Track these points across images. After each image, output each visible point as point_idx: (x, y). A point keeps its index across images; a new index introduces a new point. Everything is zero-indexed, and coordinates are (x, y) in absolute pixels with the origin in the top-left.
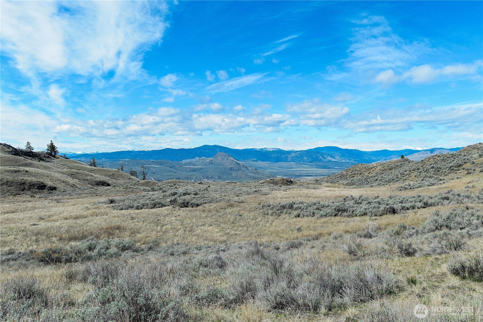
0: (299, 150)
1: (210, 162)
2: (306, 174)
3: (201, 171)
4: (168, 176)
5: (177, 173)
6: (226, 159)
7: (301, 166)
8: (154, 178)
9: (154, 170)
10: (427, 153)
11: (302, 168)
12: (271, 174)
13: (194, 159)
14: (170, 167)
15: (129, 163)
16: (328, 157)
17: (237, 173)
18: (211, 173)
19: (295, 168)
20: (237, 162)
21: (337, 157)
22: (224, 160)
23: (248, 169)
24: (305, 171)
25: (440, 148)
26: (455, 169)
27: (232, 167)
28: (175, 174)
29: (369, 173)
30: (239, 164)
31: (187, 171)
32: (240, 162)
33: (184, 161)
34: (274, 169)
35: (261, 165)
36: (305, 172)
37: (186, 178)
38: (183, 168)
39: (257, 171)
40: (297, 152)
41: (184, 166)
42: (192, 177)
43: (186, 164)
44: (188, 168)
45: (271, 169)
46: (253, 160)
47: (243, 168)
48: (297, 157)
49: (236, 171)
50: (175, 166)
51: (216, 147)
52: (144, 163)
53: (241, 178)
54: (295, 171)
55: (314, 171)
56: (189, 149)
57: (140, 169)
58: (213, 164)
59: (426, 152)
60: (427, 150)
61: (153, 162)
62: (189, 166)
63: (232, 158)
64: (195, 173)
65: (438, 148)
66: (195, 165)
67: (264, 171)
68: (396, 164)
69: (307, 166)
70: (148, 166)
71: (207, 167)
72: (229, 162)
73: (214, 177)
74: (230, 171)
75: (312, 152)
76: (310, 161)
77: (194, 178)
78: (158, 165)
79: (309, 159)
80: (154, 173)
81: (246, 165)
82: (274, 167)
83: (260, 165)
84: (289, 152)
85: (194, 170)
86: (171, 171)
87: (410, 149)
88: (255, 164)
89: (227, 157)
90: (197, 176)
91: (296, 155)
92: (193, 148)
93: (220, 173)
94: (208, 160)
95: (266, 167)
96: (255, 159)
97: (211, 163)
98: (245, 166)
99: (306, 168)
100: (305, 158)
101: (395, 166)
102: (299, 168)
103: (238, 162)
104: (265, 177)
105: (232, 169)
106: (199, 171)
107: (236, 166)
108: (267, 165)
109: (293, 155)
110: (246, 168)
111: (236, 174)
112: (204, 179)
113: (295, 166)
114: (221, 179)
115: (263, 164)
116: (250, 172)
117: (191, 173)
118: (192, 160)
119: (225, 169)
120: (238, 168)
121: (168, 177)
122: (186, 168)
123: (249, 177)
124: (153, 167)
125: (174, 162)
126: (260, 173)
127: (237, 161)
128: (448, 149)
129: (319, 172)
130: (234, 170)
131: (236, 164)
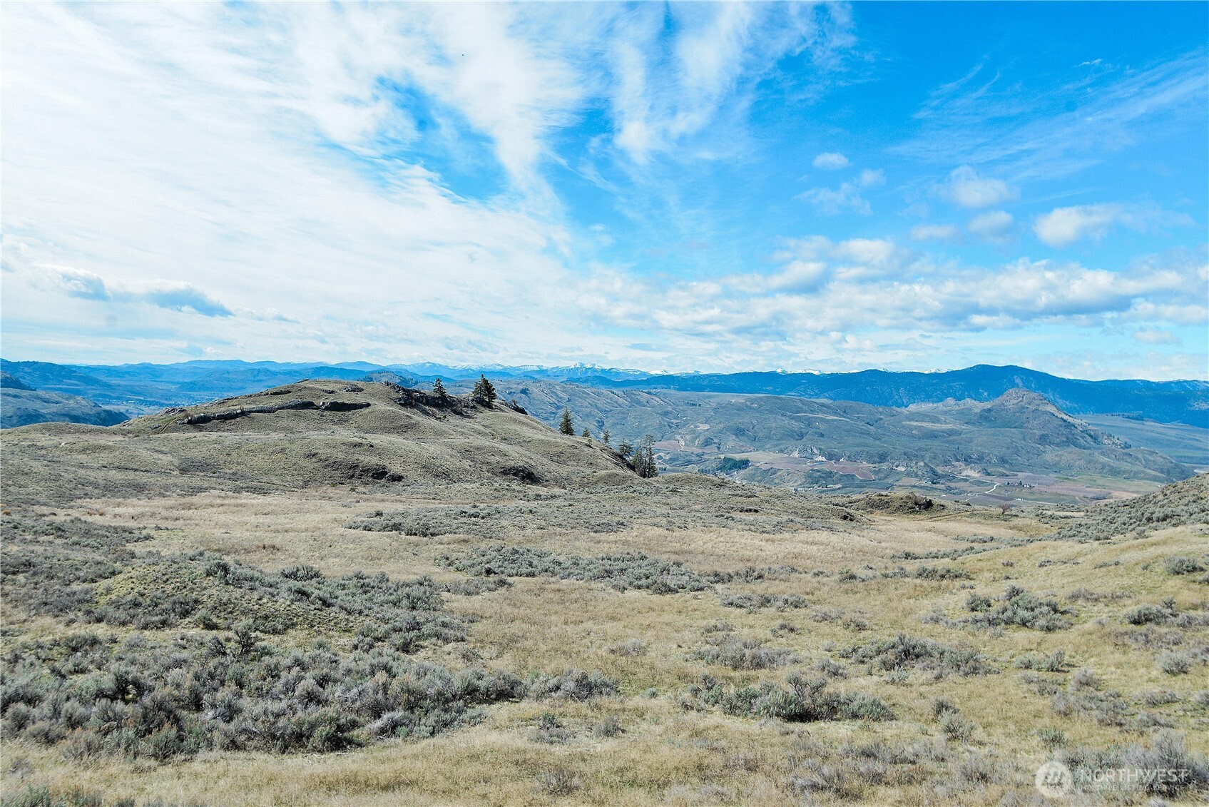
1: (981, 416)
3: (951, 438)
4: (858, 445)
5: (883, 440)
6: (1031, 410)
8: (820, 449)
9: (823, 427)
12: (1176, 465)
13: (940, 404)
14: (868, 423)
15: (761, 406)
17: (1060, 453)
18: (981, 445)
20: (1065, 421)
22: (1024, 412)
23: (1098, 443)
27: (1045, 433)
28: (878, 442)
30: (1069, 425)
31: (913, 436)
32: (1077, 422)
33: (912, 407)
34: (1199, 449)
35: (1152, 432)
37: (905, 454)
38: (903, 427)
39: (1127, 451)
41: (904, 423)
42: (923, 453)
43: (912, 416)
44: (916, 428)
45: (1185, 447)
46: (1128, 417)
47: (1083, 437)
49: (1057, 445)
50: (881, 419)
51: (1012, 370)
52: (801, 408)
53: (1070, 467)
56: (936, 374)
57: (786, 422)
58: (991, 421)
61: (823, 405)
62: (919, 424)
63: (1051, 408)
64: (936, 443)
66: (935, 420)
67: (1151, 453)
70: (810, 415)
71: (970, 427)
73: (988, 458)
74: (1039, 446)
77: (928, 456)
78: (835, 413)
80: (822, 435)
81: (1093, 431)
83: (1151, 434)
85: (933, 435)
86: (869, 434)
88: (1133, 429)
89: (1038, 402)
90: (937, 451)
93: (1008, 448)
94: (980, 407)
95: (1168, 440)
96: (1136, 413)
97: (984, 417)
98: (1092, 433)
103: (1070, 420)
104: (1153, 473)
105: (1046, 441)
106: (945, 437)
107: (1060, 433)
108: (1173, 433)
110: (1095, 438)
111: (1056, 456)
112: (958, 461)
114: (1007, 466)
115: (1162, 431)
116: (1103, 454)
117: (922, 444)
118: (935, 405)
119: (1024, 438)
120: (1067, 438)
121: (856, 449)
122: (911, 428)
123: (1099, 466)
124: (823, 420)
125: (881, 409)
126: (1137, 459)
127: (1065, 417)
130: (1053, 444)
131: (1061, 426)
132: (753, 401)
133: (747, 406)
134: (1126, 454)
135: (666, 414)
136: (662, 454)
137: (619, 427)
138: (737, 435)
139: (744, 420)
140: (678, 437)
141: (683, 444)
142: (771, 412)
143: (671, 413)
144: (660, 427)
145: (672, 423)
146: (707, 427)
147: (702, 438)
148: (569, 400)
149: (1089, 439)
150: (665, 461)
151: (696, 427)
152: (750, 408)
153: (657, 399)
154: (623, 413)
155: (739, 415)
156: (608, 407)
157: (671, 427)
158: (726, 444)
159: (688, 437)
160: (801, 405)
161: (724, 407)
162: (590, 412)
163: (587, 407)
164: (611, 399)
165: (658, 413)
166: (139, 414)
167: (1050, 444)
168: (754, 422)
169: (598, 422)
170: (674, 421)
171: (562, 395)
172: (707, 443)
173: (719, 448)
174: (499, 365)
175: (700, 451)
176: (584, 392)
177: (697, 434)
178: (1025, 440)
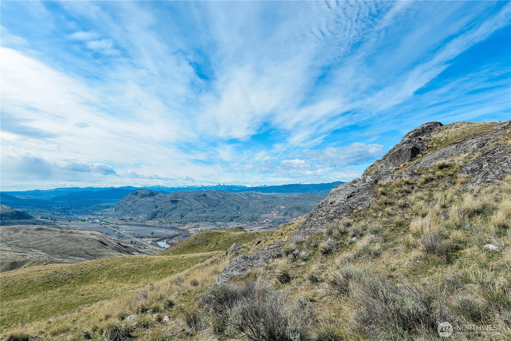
132: (300, 195)
133: (298, 198)
135: (265, 202)
136: (268, 220)
137: (246, 209)
138: (297, 210)
139: (299, 203)
140: (272, 212)
141: (275, 215)
142: (309, 200)
143: (267, 202)
144: (264, 208)
145: (269, 206)
146: (284, 207)
147: (283, 212)
148: (223, 198)
150: (269, 222)
151: (279, 207)
152: (300, 198)
153: (260, 196)
154: (247, 203)
155: (296, 202)
156: (240, 201)
157: (269, 208)
158: (294, 214)
159: (277, 212)
160: (321, 196)
161: (288, 199)
162: (233, 203)
163: (231, 201)
164: (241, 197)
165: (262, 202)
166: (33, 212)
168: (304, 204)
169: (237, 207)
170: (269, 205)
171: (220, 196)
172: (286, 214)
173: (291, 216)
174: (186, 186)
175: (283, 217)
176: (229, 195)
177: (281, 210)
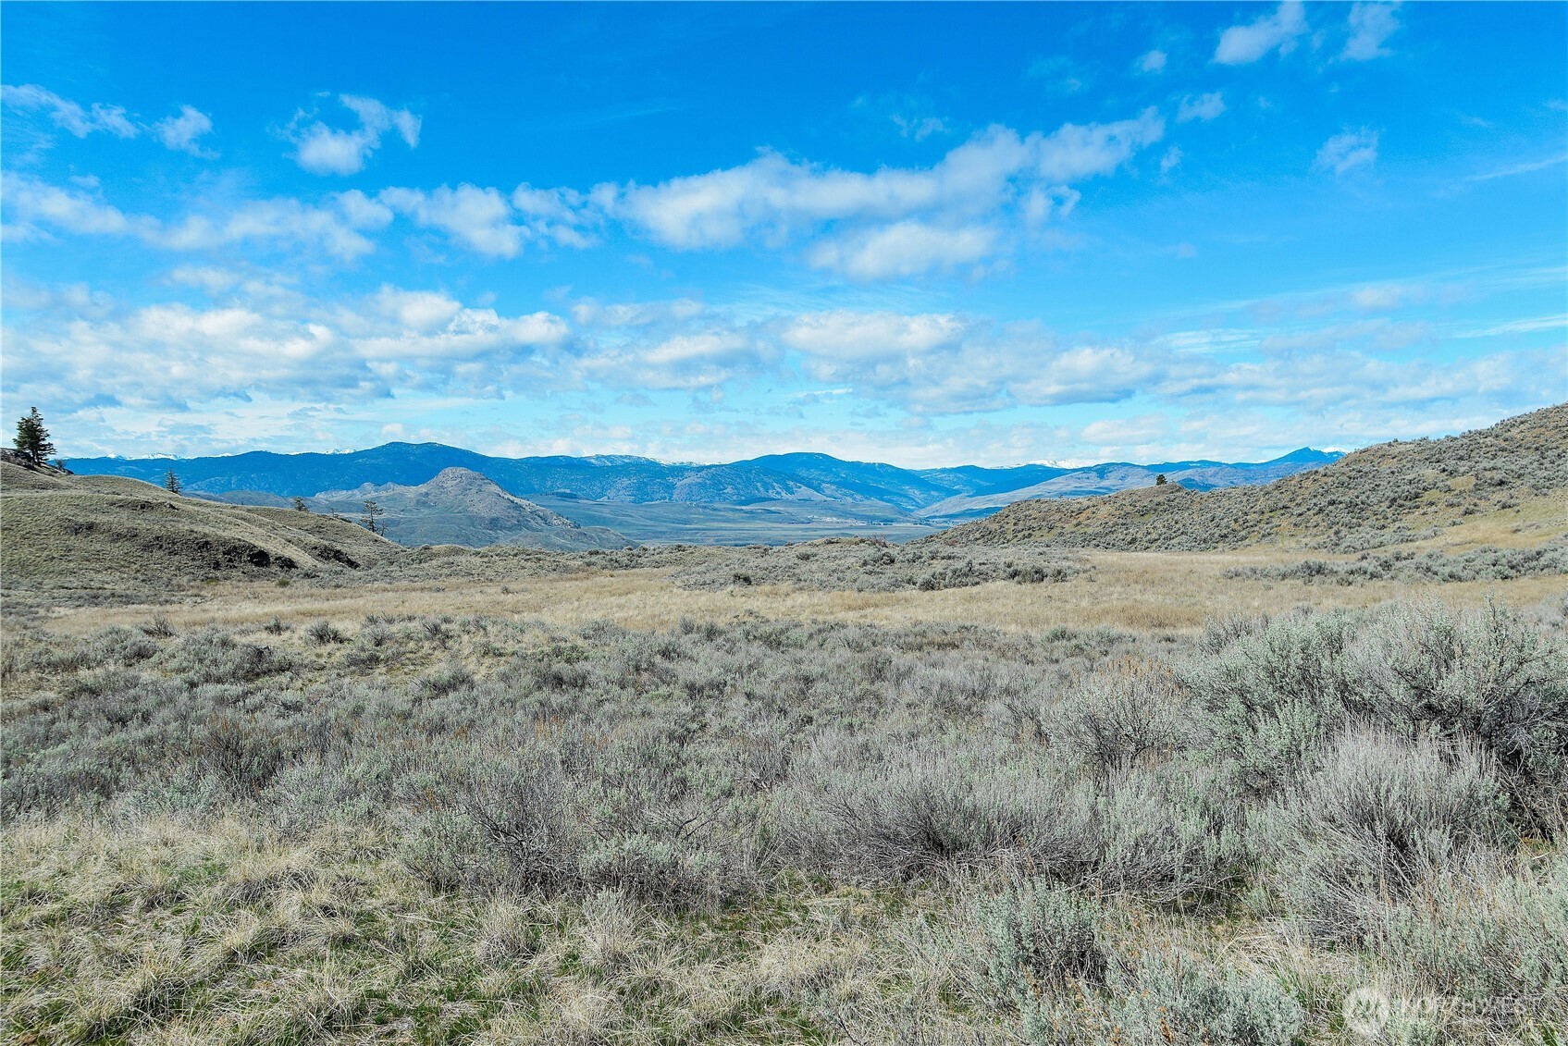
0: (707, 464)
1: (417, 501)
2: (739, 539)
6: (474, 491)
7: (720, 516)
10: (1088, 478)
11: (720, 521)
13: (356, 491)
16: (800, 487)
17: (515, 537)
18: (424, 536)
19: (699, 521)
20: (512, 502)
21: (827, 488)
22: (467, 494)
23: (549, 524)
24: (731, 529)
25: (1124, 465)
26: (1408, 503)
27: (495, 515)
29: (1078, 525)
30: (518, 507)
32: (524, 502)
33: (321, 497)
34: (635, 524)
35: (588, 509)
36: (732, 534)
39: (579, 530)
40: (701, 469)
45: (622, 523)
46: (562, 496)
47: (534, 519)
48: (703, 485)
49: (510, 529)
51: (431, 449)
54: (699, 529)
55: (763, 529)
56: (334, 456)
58: (430, 507)
59: (1086, 475)
60: (1090, 469)
63: (495, 488)
65: (1117, 464)
67: (603, 531)
68: (1156, 500)
69: (737, 515)
71: (408, 515)
72: (488, 500)
74: (491, 532)
75: (750, 471)
76: (743, 498)
79: (742, 492)
81: (542, 511)
82: (630, 516)
83: (587, 512)
84: (679, 470)
87: (1040, 466)
88: (572, 508)
89: (479, 482)
91: (700, 480)
92: (347, 452)
93: (457, 537)
94: (412, 492)
95: (605, 518)
96: (568, 491)
97: (422, 502)
98: (541, 514)
99: (733, 521)
100: (729, 490)
101: (1153, 505)
102: (713, 520)
103: (516, 500)
105: (497, 526)
107: (510, 515)
109: (692, 479)
110: (544, 520)
113: (699, 514)
116: (557, 535)
118: (350, 492)
119: (472, 523)
120: (518, 521)
126: (592, 538)
127: (512, 498)
128: (1143, 467)
129: (779, 532)
130: (505, 528)
131: (509, 507)
134: (580, 533)
149: (540, 521)
167: (502, 528)
178: (474, 527)
